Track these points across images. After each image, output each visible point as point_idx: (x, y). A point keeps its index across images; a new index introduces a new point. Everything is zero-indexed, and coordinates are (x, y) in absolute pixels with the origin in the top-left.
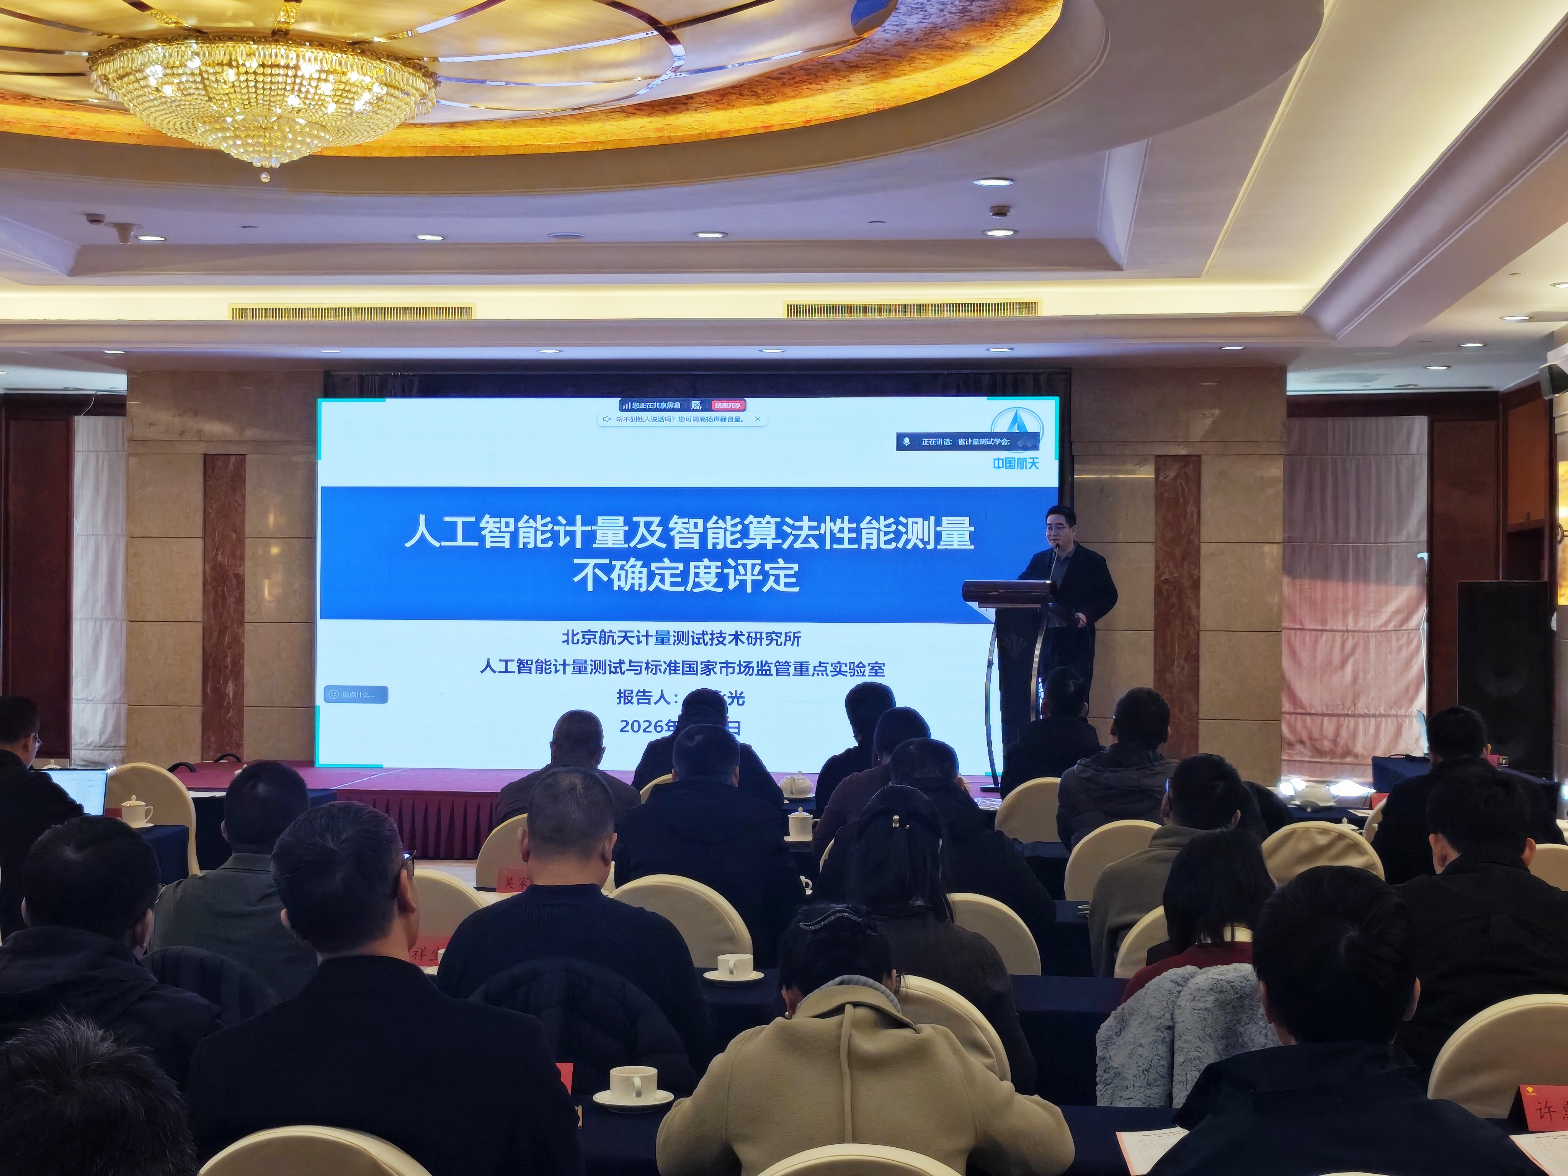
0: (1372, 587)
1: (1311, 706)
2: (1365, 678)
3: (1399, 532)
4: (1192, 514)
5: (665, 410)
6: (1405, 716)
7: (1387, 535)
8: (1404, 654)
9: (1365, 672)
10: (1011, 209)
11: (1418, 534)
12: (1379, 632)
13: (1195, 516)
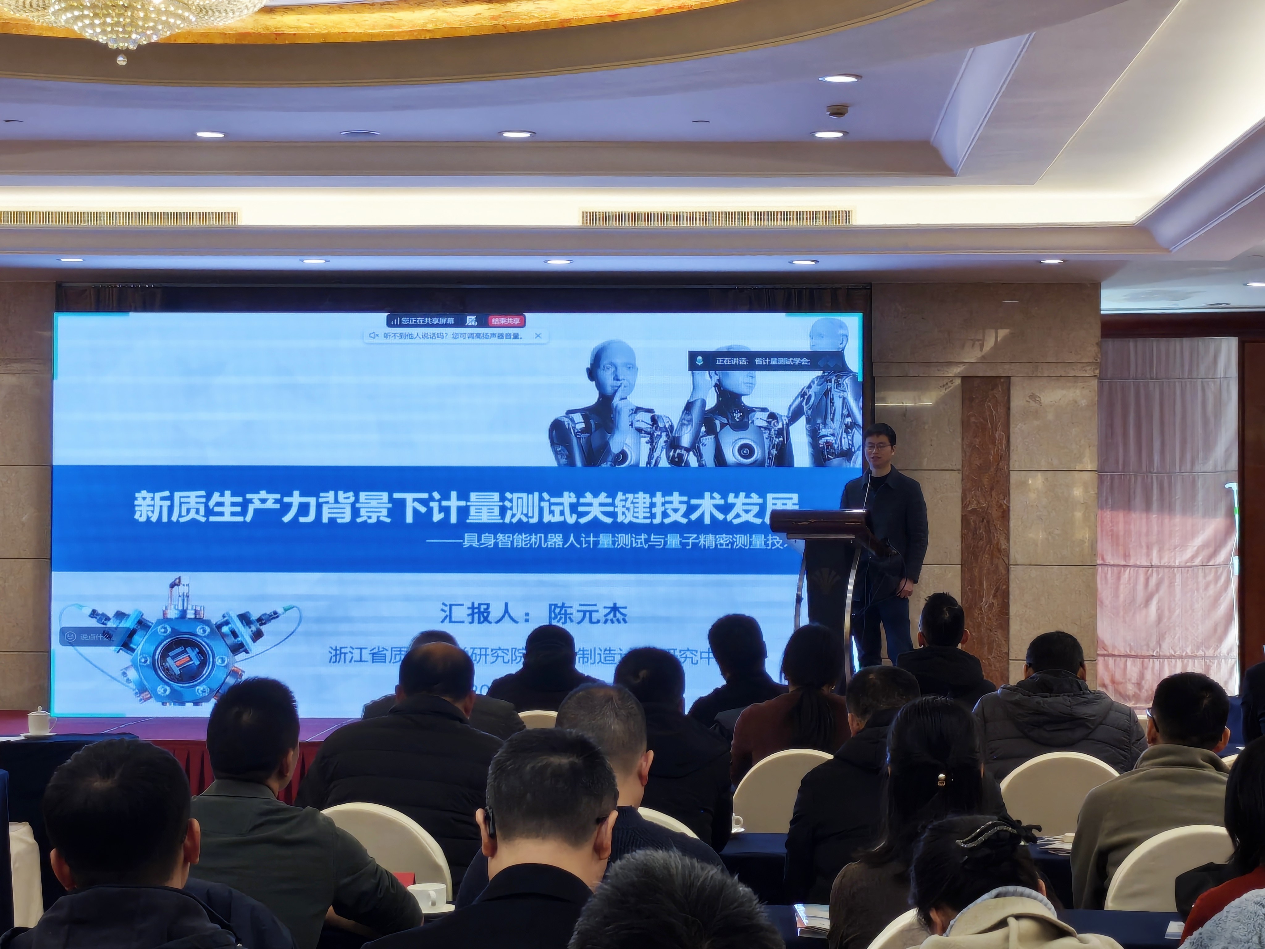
0: (1178, 519)
1: (1114, 647)
2: (1170, 618)
3: (1206, 459)
4: (1001, 439)
5: (438, 326)
6: (1214, 657)
7: (1193, 464)
8: (1212, 591)
9: (1171, 611)
10: (848, 108)
11: (1226, 462)
12: (1185, 567)
13: (1004, 442)
